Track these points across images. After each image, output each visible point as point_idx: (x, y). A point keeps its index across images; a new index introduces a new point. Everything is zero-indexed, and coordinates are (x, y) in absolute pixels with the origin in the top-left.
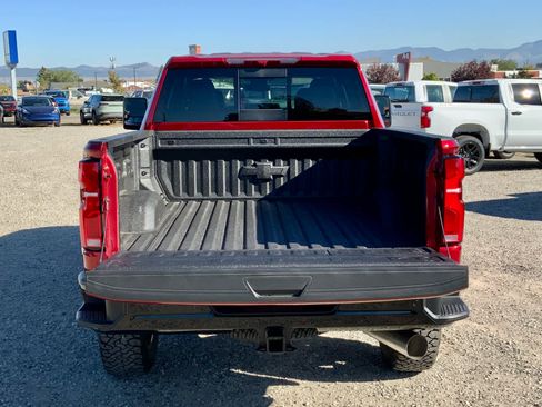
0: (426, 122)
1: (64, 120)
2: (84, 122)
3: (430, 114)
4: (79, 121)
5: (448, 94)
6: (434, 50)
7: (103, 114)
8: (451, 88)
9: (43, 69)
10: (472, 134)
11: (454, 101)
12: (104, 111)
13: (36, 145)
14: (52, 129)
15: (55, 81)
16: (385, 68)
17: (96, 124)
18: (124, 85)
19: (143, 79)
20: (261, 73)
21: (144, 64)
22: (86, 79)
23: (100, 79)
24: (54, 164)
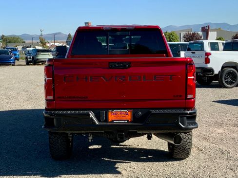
0: (207, 61)
1: (17, 62)
2: (28, 63)
3: (210, 57)
4: (25, 63)
5: (221, 47)
6: (225, 24)
7: (38, 59)
8: (223, 43)
9: (3, 36)
10: (232, 67)
11: (224, 50)
12: (39, 58)
13: (4, 75)
14: (11, 67)
15: (10, 42)
16: (194, 34)
17: (34, 64)
18: (48, 45)
19: (59, 41)
20: (118, 33)
21: (59, 33)
22: (27, 42)
23: (35, 41)
24: (15, 83)
